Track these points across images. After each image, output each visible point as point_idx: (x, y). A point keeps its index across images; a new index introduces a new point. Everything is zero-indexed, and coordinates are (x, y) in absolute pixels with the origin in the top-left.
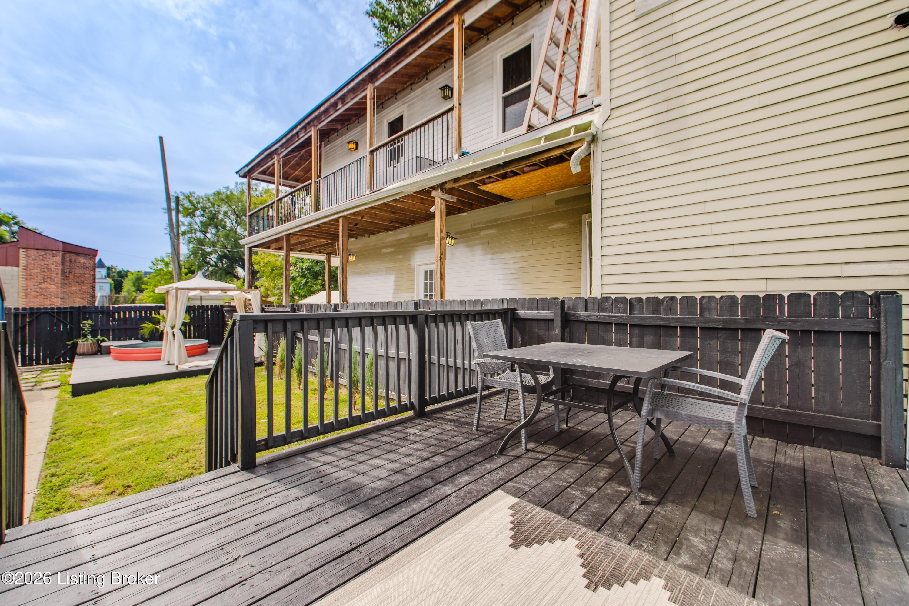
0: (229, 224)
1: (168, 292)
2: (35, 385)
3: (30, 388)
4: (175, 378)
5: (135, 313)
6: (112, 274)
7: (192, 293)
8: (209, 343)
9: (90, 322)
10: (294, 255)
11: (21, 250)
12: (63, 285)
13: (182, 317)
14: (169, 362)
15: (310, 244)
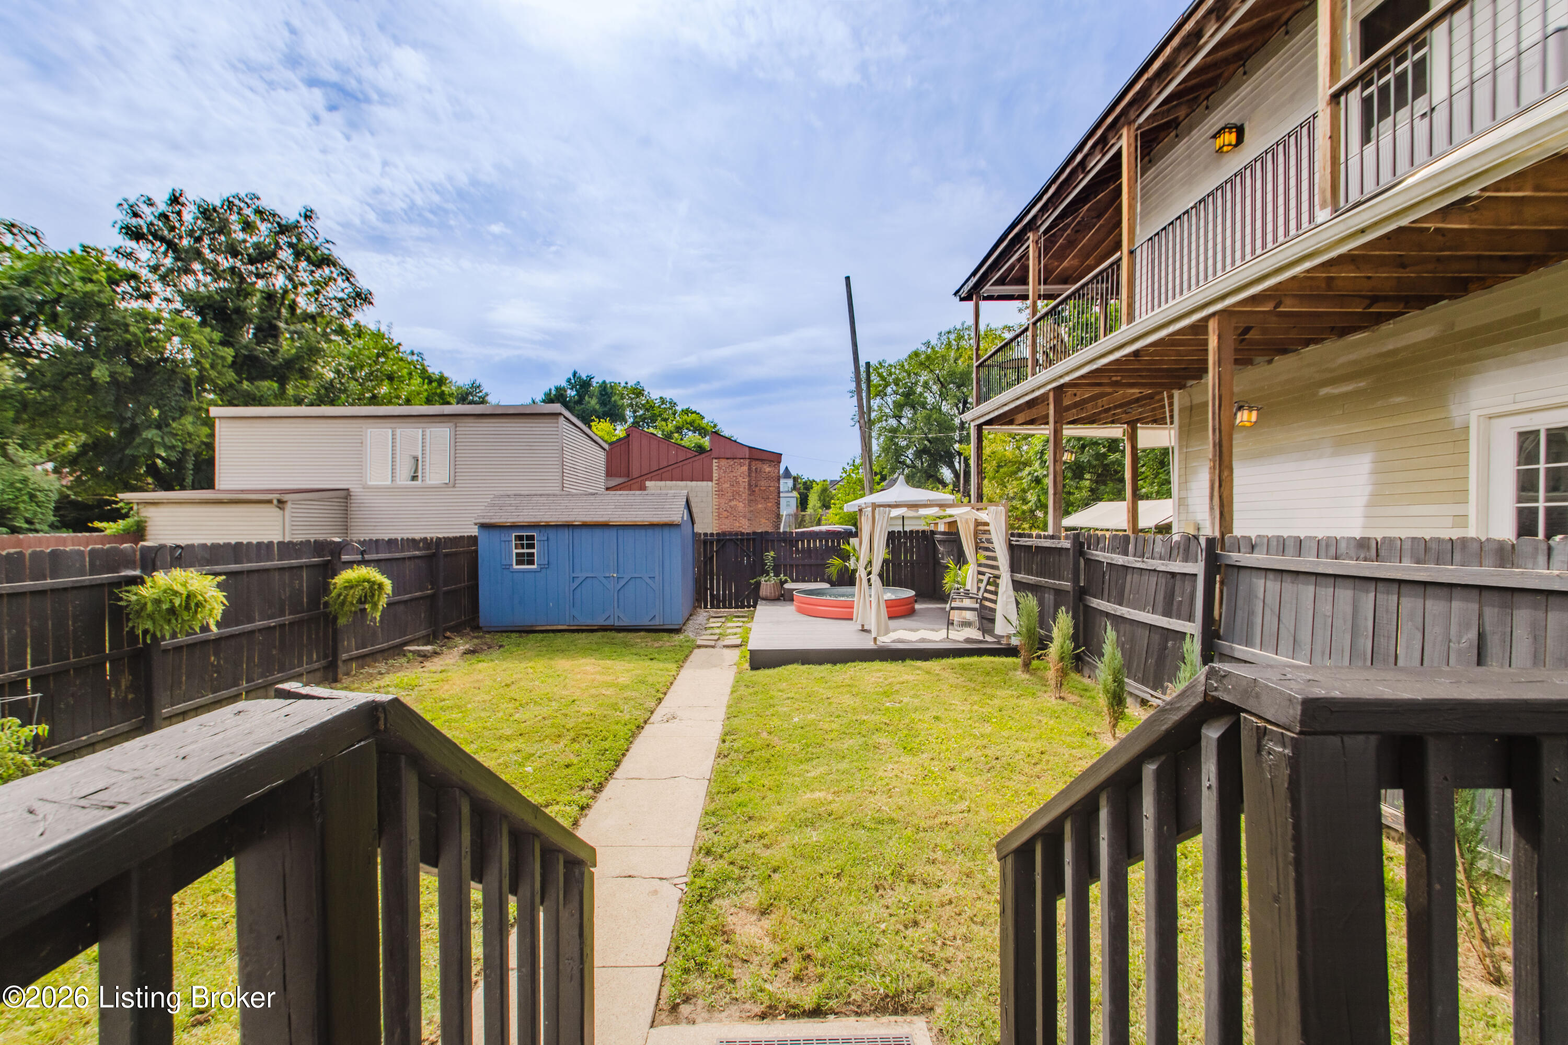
0: (930, 400)
1: (860, 510)
2: (719, 639)
3: (712, 643)
4: (872, 660)
5: (821, 541)
6: (798, 486)
7: (895, 512)
8: (916, 595)
9: (772, 553)
10: (1069, 431)
11: (715, 461)
12: (750, 501)
13: (881, 553)
14: (863, 626)
15: (1100, 404)
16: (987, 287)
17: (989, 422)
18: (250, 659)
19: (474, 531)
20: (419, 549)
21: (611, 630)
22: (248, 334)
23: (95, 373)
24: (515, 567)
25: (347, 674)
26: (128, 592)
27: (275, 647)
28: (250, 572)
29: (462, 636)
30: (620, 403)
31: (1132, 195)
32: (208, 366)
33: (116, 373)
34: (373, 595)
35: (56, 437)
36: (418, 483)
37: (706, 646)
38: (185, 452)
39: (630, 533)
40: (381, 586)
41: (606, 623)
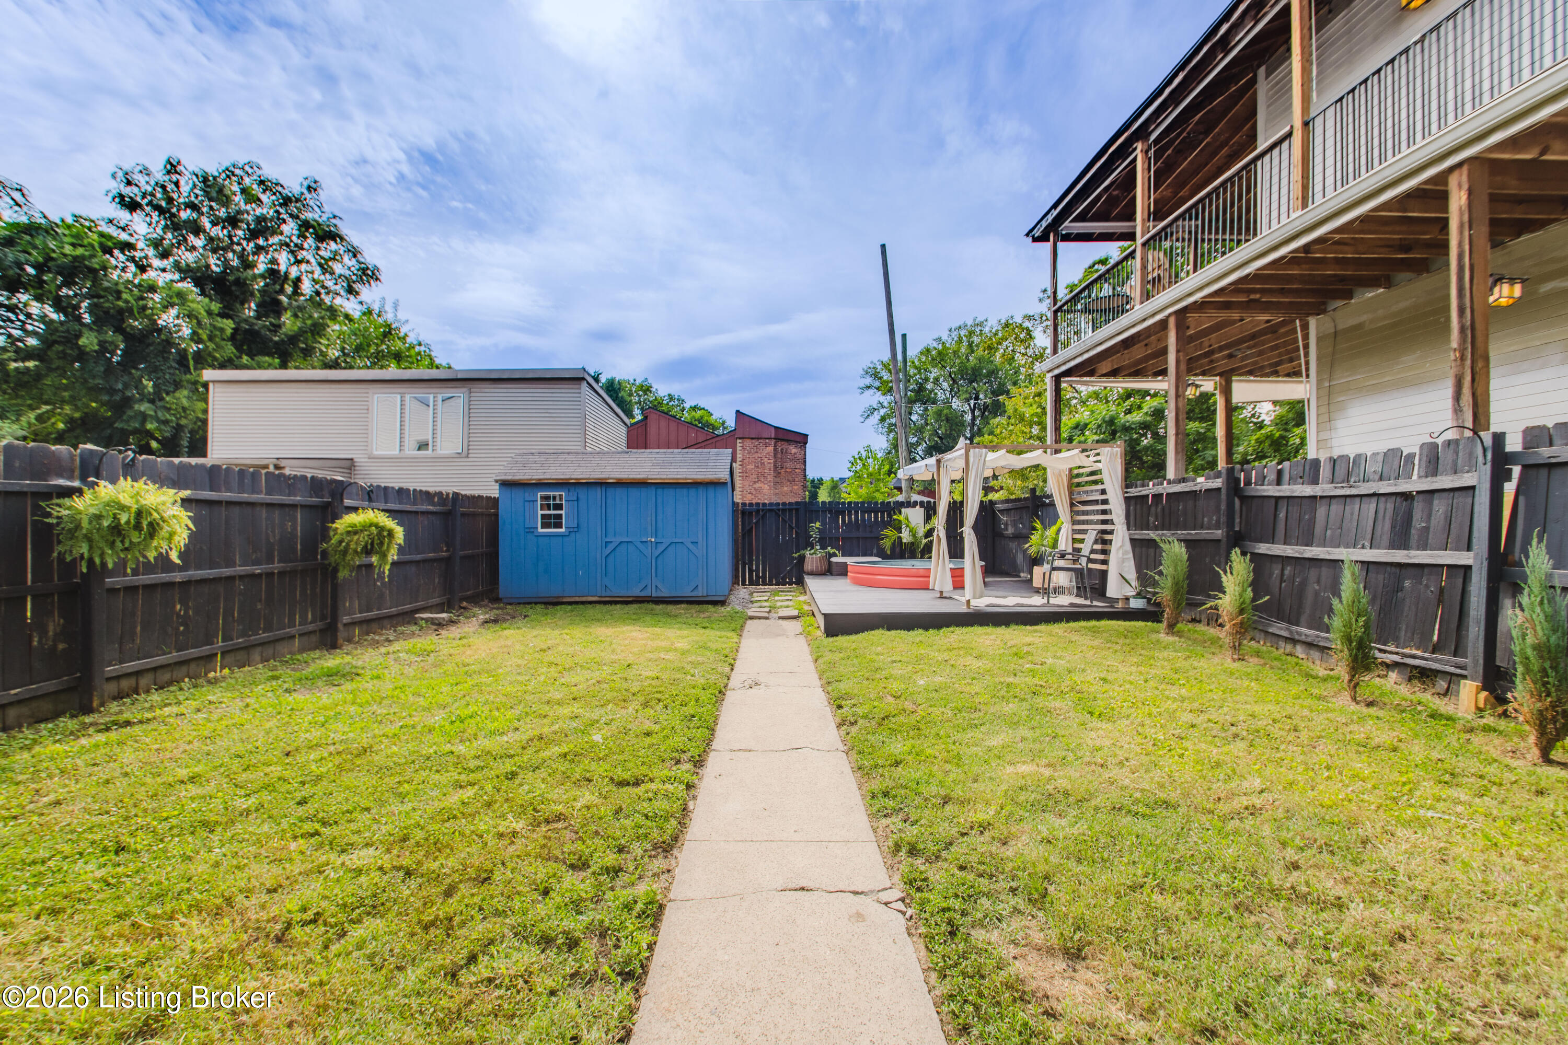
0: (940, 396)
2: (770, 611)
3: (766, 615)
5: (869, 514)
9: (818, 524)
11: (738, 441)
12: (776, 483)
14: (941, 592)
15: (1206, 344)
16: (1066, 224)
17: (1068, 373)
18: (228, 613)
19: (494, 491)
20: (433, 504)
21: (648, 602)
22: (250, 310)
23: (82, 341)
24: (540, 530)
25: (350, 640)
26: (60, 506)
27: (260, 601)
28: (229, 503)
29: (481, 607)
30: (628, 399)
31: (1306, 56)
32: (205, 337)
33: (106, 342)
34: (382, 544)
35: (39, 408)
36: (429, 453)
37: (760, 618)
38: (179, 428)
39: (670, 492)
40: (391, 534)
41: (642, 594)
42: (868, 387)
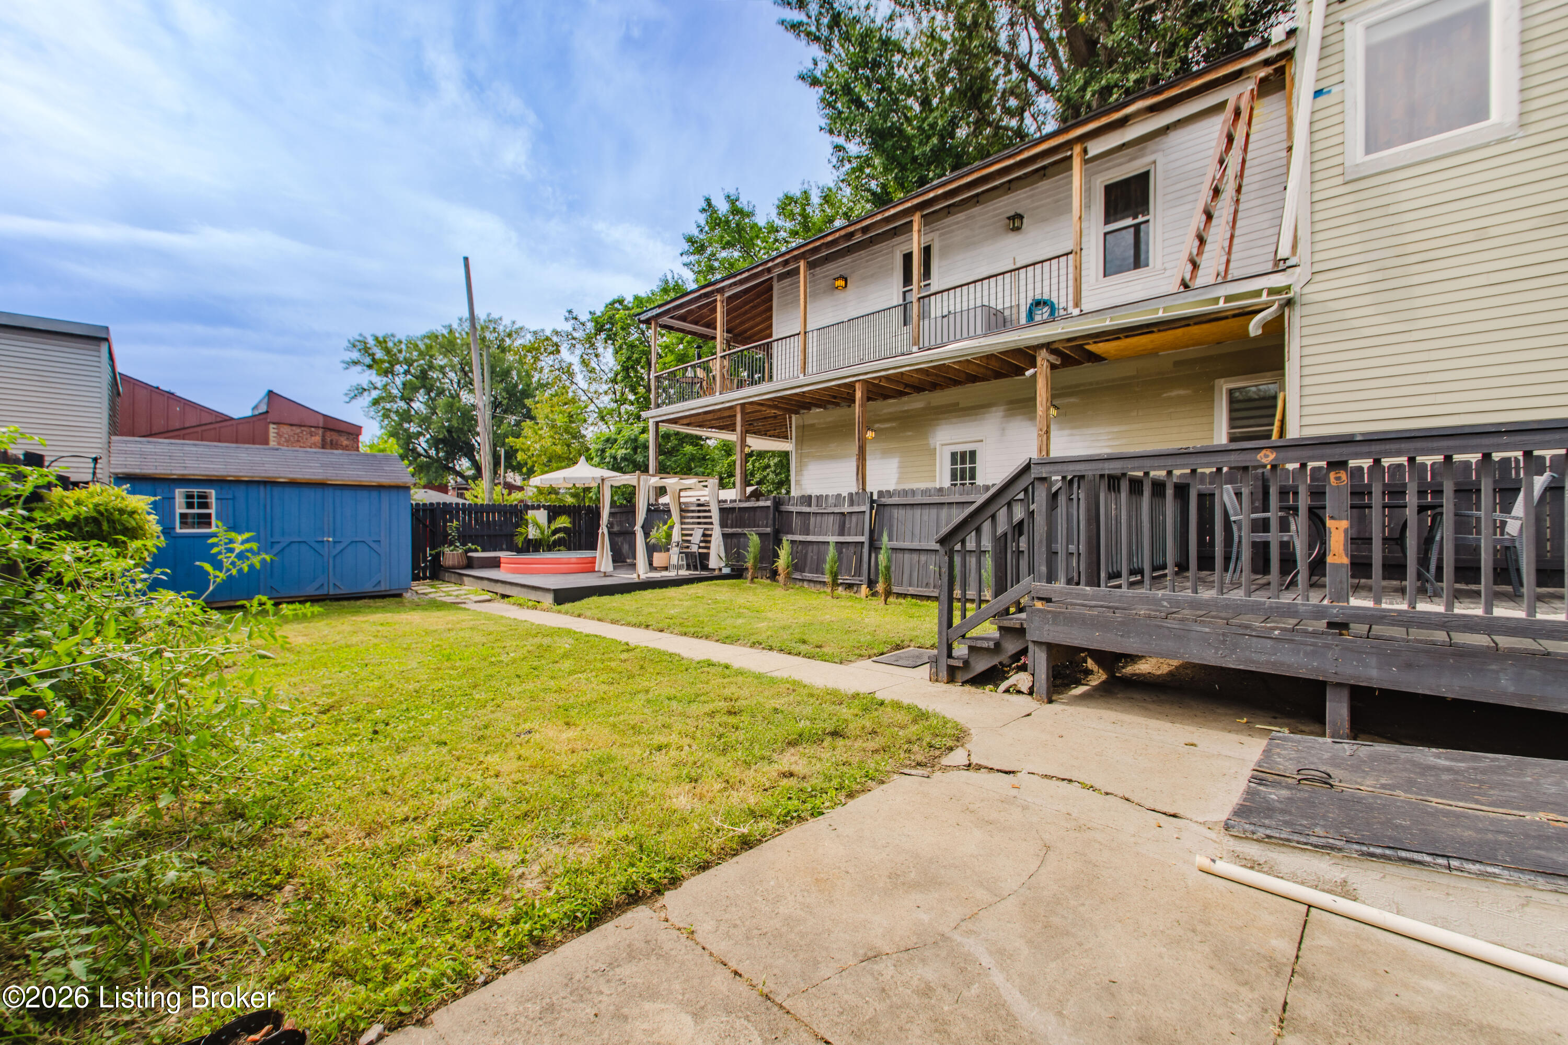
2: (459, 598)
3: (461, 601)
9: (455, 524)
11: (272, 426)
14: (605, 573)
16: (664, 319)
17: (663, 421)
21: (324, 600)
24: (178, 530)
39: (347, 494)
41: (317, 593)
42: (356, 363)
